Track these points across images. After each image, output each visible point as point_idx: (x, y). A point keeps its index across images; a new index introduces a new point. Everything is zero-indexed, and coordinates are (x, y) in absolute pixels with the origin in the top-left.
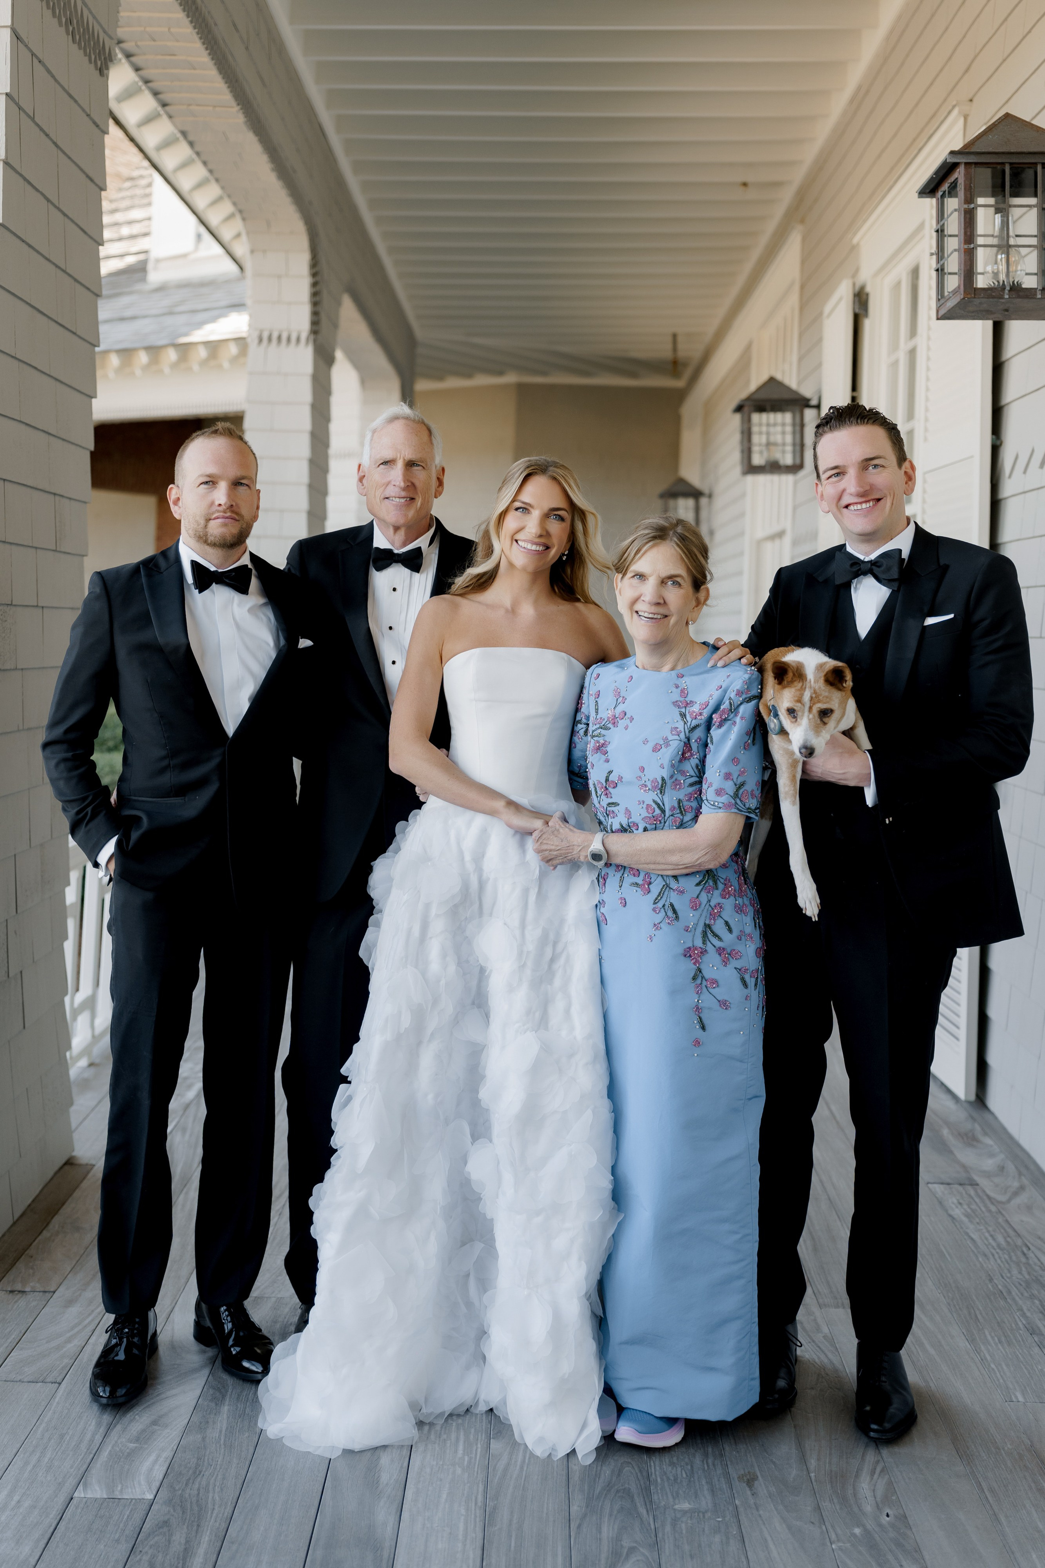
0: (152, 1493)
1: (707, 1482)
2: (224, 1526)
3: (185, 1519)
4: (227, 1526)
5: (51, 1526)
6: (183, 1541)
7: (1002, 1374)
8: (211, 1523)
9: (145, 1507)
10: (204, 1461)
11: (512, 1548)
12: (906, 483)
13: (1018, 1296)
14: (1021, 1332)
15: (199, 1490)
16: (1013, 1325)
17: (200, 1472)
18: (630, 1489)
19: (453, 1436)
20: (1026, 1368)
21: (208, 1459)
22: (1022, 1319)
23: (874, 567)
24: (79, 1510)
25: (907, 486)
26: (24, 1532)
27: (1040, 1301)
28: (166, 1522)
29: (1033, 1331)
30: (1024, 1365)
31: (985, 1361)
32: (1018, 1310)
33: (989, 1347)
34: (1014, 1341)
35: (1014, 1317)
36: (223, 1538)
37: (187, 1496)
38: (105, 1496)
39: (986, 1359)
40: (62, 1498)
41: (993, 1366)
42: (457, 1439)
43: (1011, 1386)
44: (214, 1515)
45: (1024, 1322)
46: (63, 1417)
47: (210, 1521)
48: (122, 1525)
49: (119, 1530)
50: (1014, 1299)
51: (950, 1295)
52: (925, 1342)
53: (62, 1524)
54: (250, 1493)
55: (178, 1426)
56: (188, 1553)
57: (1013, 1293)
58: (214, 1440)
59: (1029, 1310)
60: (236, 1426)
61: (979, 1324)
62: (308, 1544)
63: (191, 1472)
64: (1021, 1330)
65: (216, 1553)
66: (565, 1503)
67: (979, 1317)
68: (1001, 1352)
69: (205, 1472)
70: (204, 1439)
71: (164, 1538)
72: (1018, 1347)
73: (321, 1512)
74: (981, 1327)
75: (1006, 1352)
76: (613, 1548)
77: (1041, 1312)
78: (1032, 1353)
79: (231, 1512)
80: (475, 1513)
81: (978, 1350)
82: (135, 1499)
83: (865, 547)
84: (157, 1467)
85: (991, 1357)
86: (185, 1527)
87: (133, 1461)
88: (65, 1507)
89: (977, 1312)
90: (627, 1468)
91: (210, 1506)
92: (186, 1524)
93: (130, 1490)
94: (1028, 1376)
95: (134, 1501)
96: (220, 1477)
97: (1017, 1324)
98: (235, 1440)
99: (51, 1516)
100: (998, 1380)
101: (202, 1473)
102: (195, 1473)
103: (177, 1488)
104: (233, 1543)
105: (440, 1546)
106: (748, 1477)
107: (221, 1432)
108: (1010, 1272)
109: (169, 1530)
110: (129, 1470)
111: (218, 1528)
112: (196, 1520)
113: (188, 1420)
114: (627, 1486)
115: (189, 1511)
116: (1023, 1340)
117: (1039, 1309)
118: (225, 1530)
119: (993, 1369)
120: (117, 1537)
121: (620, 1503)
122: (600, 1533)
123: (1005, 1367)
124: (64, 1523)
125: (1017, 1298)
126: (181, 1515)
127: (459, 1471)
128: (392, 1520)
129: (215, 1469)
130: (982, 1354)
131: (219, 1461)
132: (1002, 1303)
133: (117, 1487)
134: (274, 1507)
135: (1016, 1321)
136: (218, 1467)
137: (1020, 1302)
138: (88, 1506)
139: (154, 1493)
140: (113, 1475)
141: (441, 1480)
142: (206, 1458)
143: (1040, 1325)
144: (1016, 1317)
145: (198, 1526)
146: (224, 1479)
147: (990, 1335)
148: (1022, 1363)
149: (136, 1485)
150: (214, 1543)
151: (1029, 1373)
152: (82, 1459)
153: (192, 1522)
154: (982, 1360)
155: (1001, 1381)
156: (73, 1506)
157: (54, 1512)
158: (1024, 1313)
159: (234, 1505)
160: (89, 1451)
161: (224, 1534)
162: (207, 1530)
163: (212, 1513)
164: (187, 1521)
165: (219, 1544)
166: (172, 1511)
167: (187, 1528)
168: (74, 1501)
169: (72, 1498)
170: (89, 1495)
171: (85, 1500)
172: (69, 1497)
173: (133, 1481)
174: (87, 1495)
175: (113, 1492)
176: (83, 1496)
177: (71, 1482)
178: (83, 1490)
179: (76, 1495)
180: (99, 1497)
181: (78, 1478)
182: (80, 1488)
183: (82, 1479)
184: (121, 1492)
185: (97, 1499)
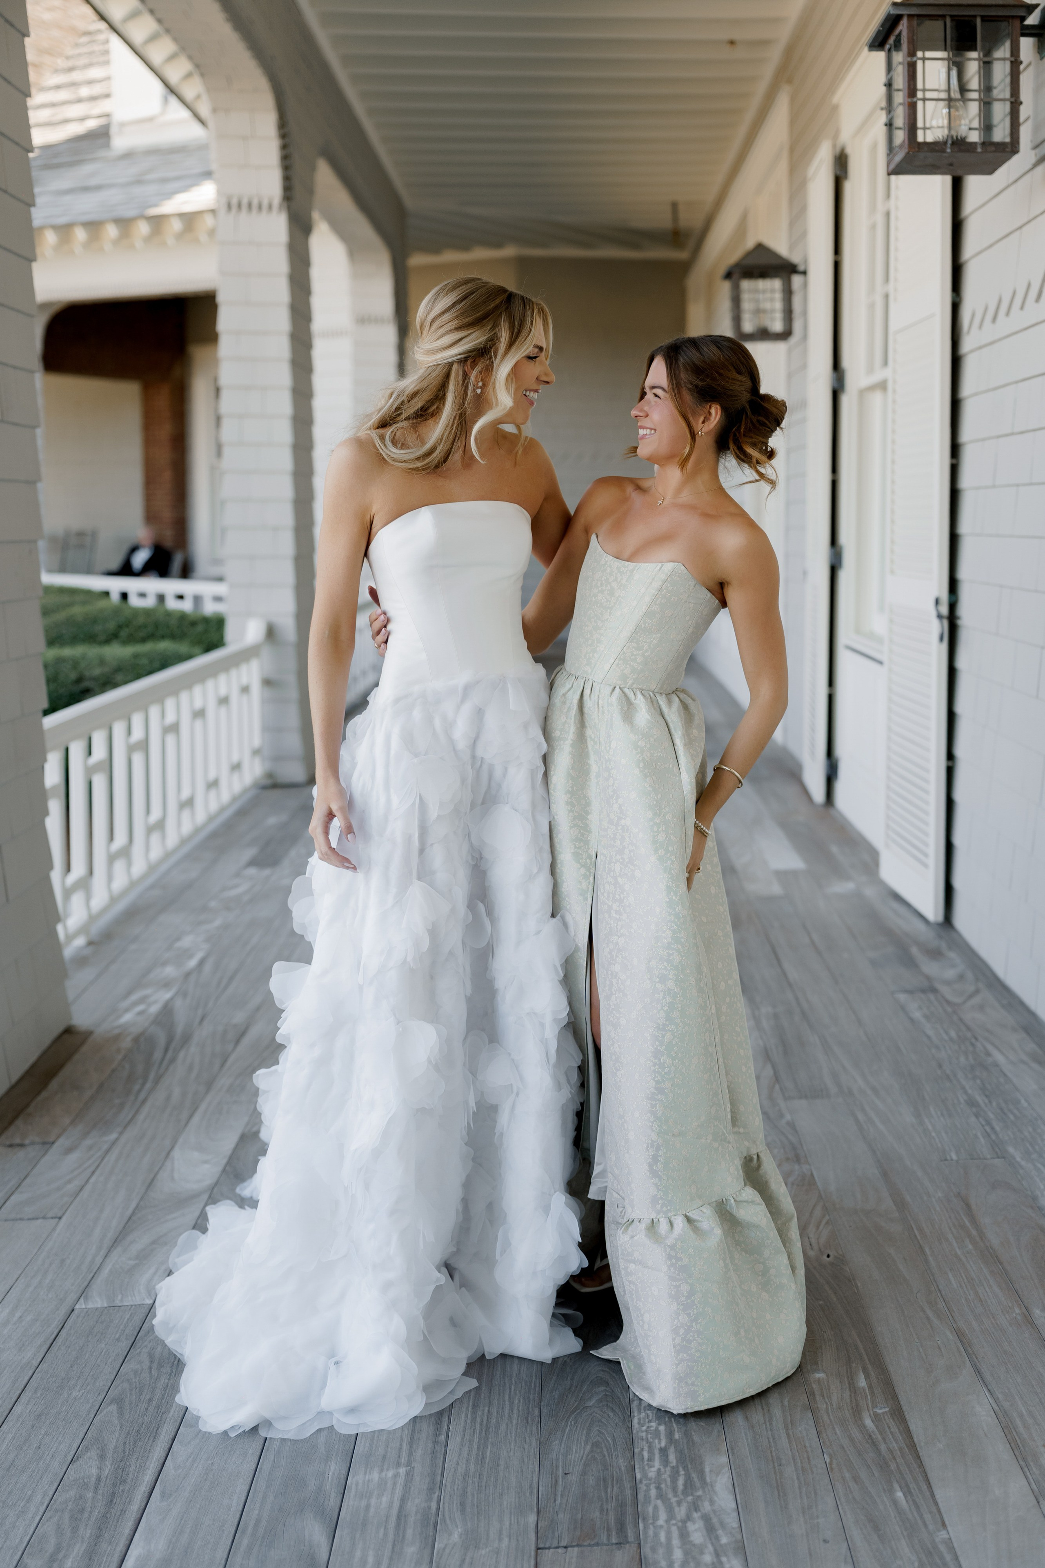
5: (53, 1333)
9: (145, 1311)
24: (81, 1319)
26: (26, 1341)
38: (106, 1305)
40: (62, 1312)
48: (121, 1328)
49: (120, 1333)
82: (135, 1305)
84: (156, 1277)
87: (133, 1275)
88: (67, 1317)
93: (130, 1298)
99: (53, 1326)
110: (128, 1283)
120: (117, 1336)
124: (65, 1330)
133: (117, 1296)
138: (89, 1314)
140: (114, 1288)
149: (135, 1294)
152: (82, 1278)
156: (75, 1315)
157: (55, 1323)
160: (89, 1271)
168: (76, 1312)
169: (73, 1310)
170: (90, 1305)
171: (85, 1310)
172: (71, 1309)
173: (133, 1291)
174: (88, 1307)
175: (114, 1301)
176: (84, 1306)
177: (73, 1296)
178: (84, 1302)
179: (77, 1307)
180: (99, 1306)
181: (80, 1292)
182: (82, 1300)
183: (83, 1293)
184: (122, 1301)
185: (97, 1309)
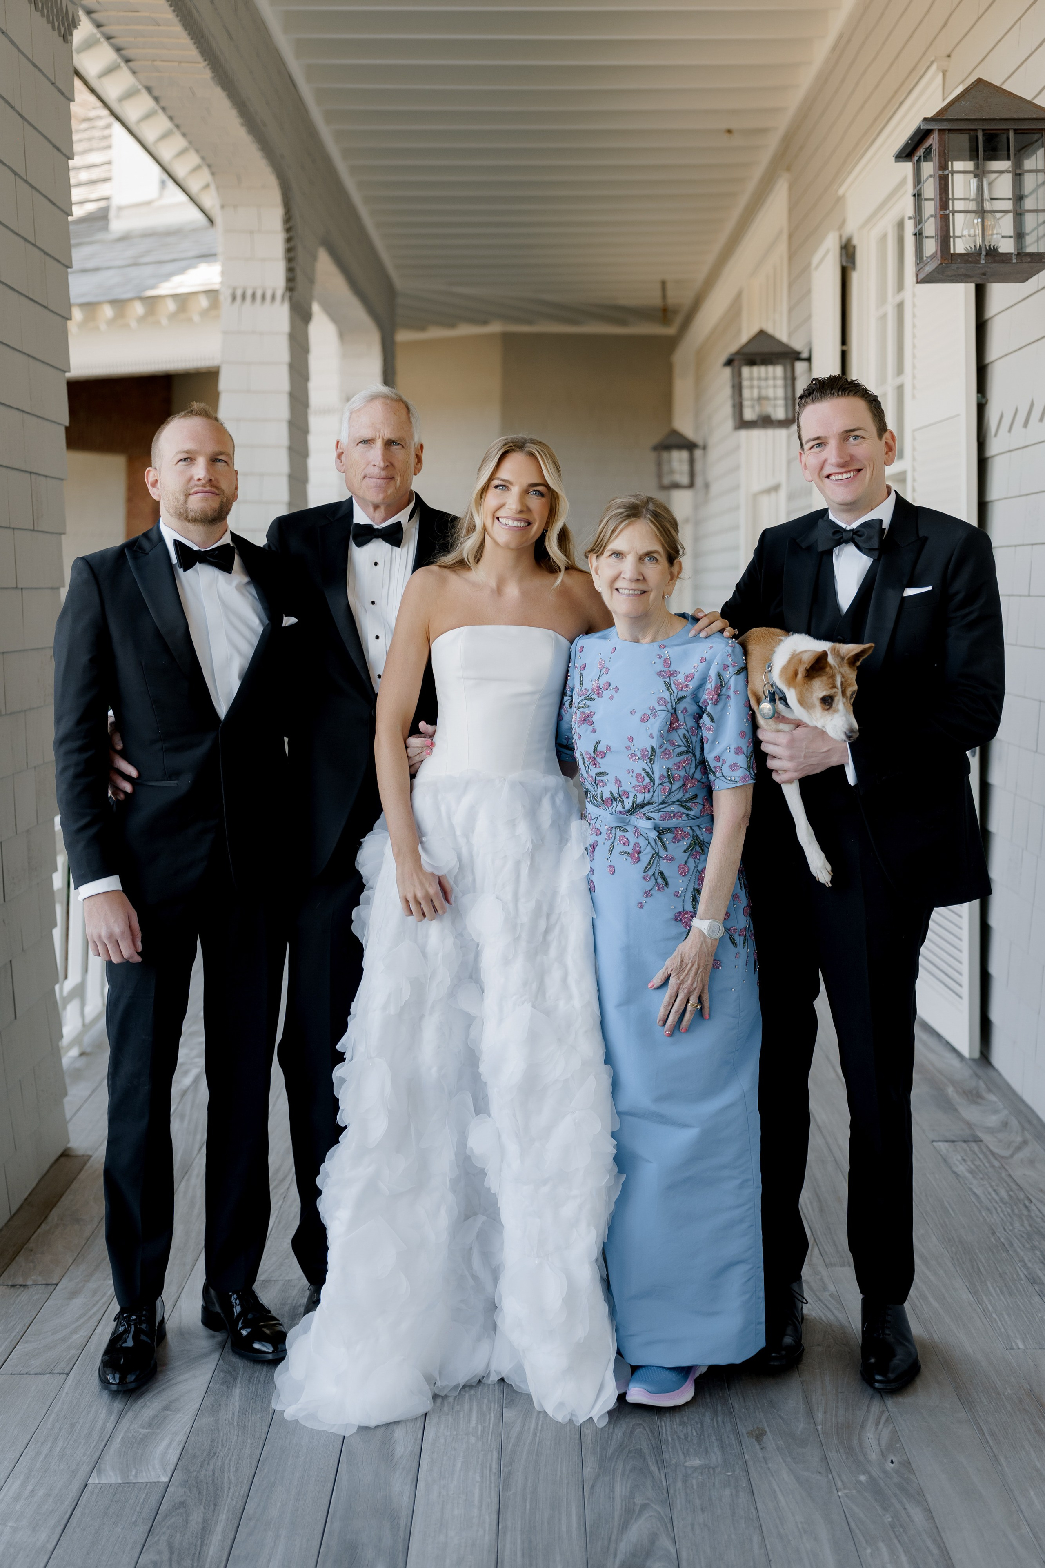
0: (167, 1476)
1: (717, 1439)
2: (241, 1504)
3: (202, 1499)
4: (243, 1504)
5: (67, 1512)
6: (200, 1520)
7: (1003, 1323)
8: (227, 1502)
9: (161, 1490)
10: (218, 1442)
11: (527, 1511)
12: (886, 454)
13: (1019, 1247)
14: (1022, 1282)
15: (214, 1470)
16: (1015, 1276)
17: (215, 1454)
18: (641, 1449)
19: (466, 1407)
20: (1026, 1317)
21: (222, 1441)
22: (1023, 1270)
23: (855, 536)
24: (94, 1496)
25: (887, 456)
26: (40, 1520)
27: (1041, 1251)
28: (183, 1503)
29: (1033, 1280)
30: (1025, 1314)
31: (986, 1311)
32: (1020, 1261)
33: (991, 1298)
34: (1015, 1291)
35: (1016, 1268)
36: (240, 1515)
37: (202, 1477)
38: (120, 1481)
39: (988, 1309)
40: (76, 1486)
41: (994, 1316)
42: (471, 1410)
43: (1011, 1334)
44: (231, 1494)
45: (1025, 1272)
46: (72, 1407)
47: (227, 1500)
48: (138, 1508)
49: (136, 1513)
50: (1015, 1251)
51: (954, 1249)
52: (929, 1296)
53: (78, 1510)
54: (266, 1471)
55: (190, 1410)
56: (206, 1531)
57: (1015, 1245)
58: (227, 1422)
59: (1030, 1261)
60: (248, 1408)
61: (981, 1276)
62: (325, 1517)
63: (205, 1453)
64: (1022, 1280)
65: (234, 1529)
66: (578, 1466)
67: (982, 1269)
68: (1003, 1302)
69: (219, 1453)
70: (217, 1421)
71: (181, 1519)
72: (1019, 1297)
73: (337, 1486)
74: (983, 1279)
75: (1007, 1302)
76: (626, 1505)
77: (1042, 1263)
78: (1032, 1301)
79: (247, 1490)
80: (490, 1479)
81: (981, 1302)
82: (150, 1483)
83: (846, 516)
84: (171, 1451)
85: (993, 1307)
86: (202, 1507)
87: (146, 1446)
88: (80, 1494)
89: (980, 1265)
90: (639, 1430)
91: (226, 1485)
92: (203, 1504)
93: (144, 1474)
94: (1029, 1324)
95: (149, 1484)
96: (235, 1457)
97: (1018, 1275)
98: (248, 1421)
99: (67, 1503)
100: (1000, 1329)
101: (217, 1455)
102: (209, 1454)
103: (192, 1470)
104: (250, 1519)
105: (456, 1512)
106: (757, 1432)
107: (233, 1414)
108: (1012, 1224)
109: (186, 1511)
110: (142, 1455)
111: (235, 1506)
112: (213, 1499)
113: (199, 1404)
114: (639, 1446)
115: (205, 1491)
116: (1024, 1290)
117: (1039, 1259)
118: (242, 1508)
119: (995, 1319)
120: (133, 1520)
121: (632, 1463)
122: (613, 1492)
123: (1006, 1317)
124: (79, 1509)
125: (1019, 1250)
126: (197, 1496)
127: (473, 1440)
128: (408, 1490)
129: (229, 1450)
130: (984, 1305)
131: (233, 1442)
132: (1004, 1255)
133: (131, 1471)
134: (290, 1484)
135: (1017, 1272)
136: (233, 1447)
137: (1022, 1253)
138: (103, 1492)
139: (170, 1475)
140: (127, 1460)
141: (455, 1450)
142: (220, 1440)
143: (1041, 1274)
144: (1018, 1268)
145: (215, 1505)
146: (238, 1459)
147: (992, 1286)
148: (1023, 1312)
149: (150, 1469)
150: (231, 1520)
151: (1030, 1321)
152: (94, 1447)
153: (209, 1501)
154: (984, 1310)
155: (1002, 1330)
156: (87, 1492)
157: (69, 1499)
158: (1026, 1264)
159: (250, 1483)
160: (101, 1439)
161: (241, 1511)
162: (224, 1508)
163: (228, 1492)
164: (204, 1501)
165: (236, 1522)
166: (188, 1492)
167: (204, 1508)
168: (89, 1488)
169: (86, 1485)
170: (104, 1481)
171: (99, 1486)
172: (84, 1484)
173: (147, 1465)
174: (101, 1482)
175: (128, 1476)
176: (97, 1482)
177: (85, 1469)
178: (97, 1475)
179: (90, 1481)
180: (113, 1482)
181: (92, 1464)
182: (95, 1474)
183: (96, 1465)
184: (136, 1476)
185: (111, 1485)
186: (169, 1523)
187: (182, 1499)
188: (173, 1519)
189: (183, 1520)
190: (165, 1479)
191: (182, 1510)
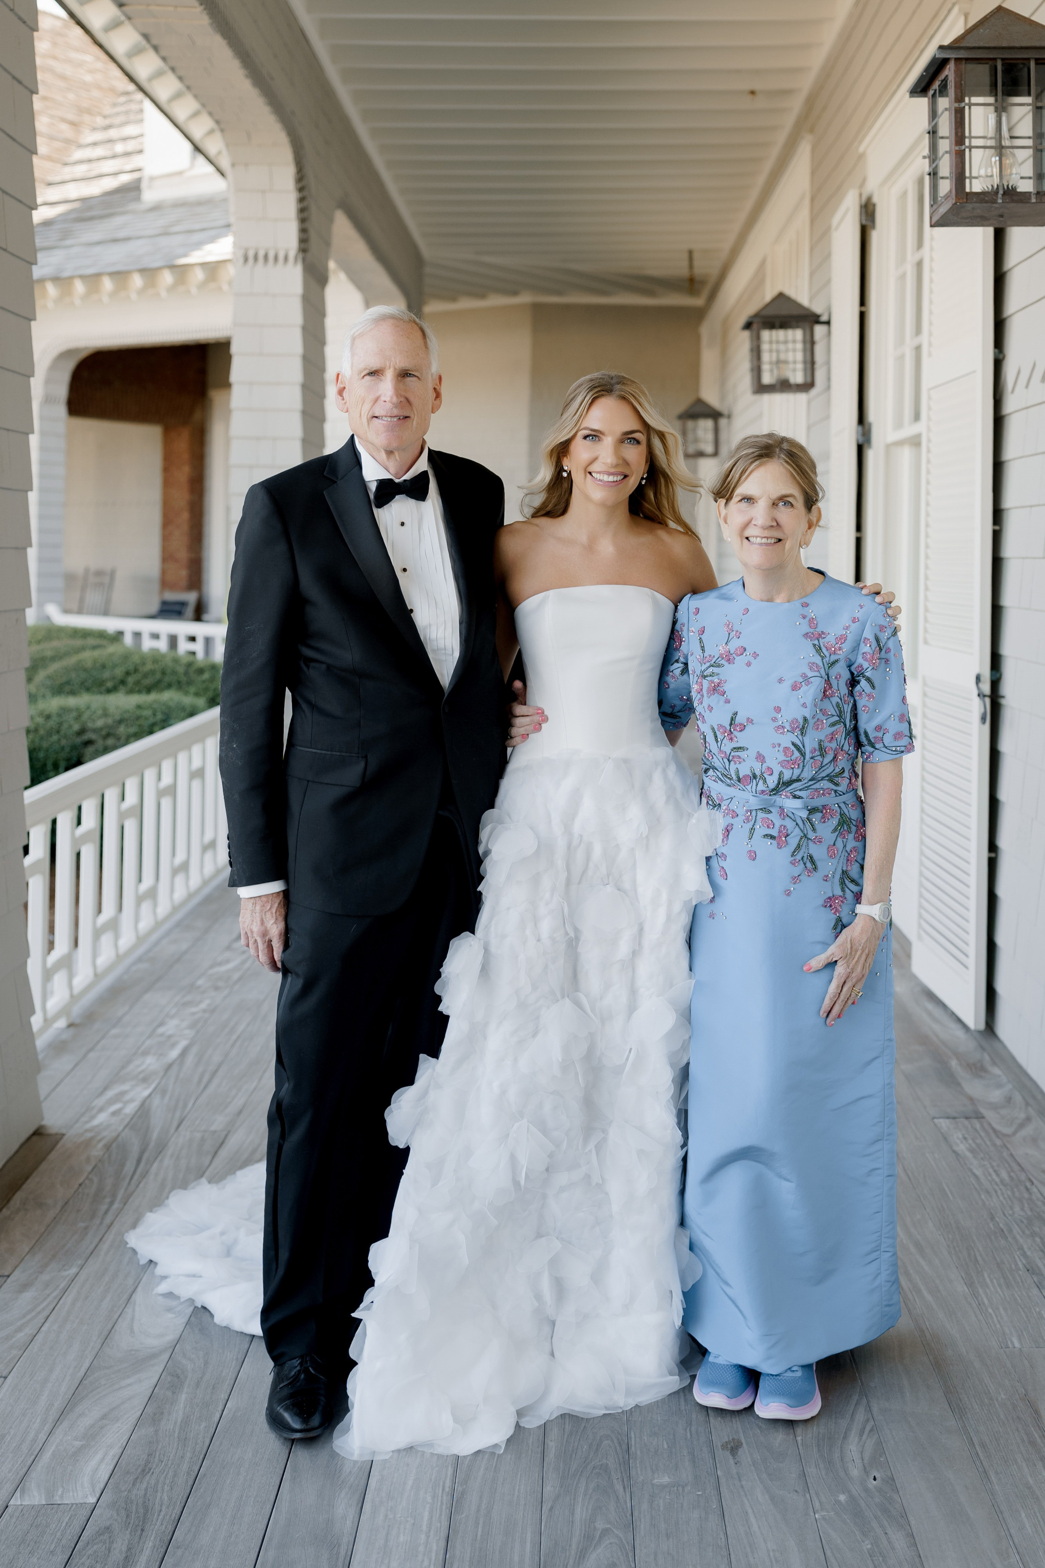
0: (96, 1494)
2: (169, 1526)
3: (129, 1524)
4: (174, 1527)
6: (125, 1547)
8: (156, 1528)
9: (86, 1512)
15: (146, 1490)
17: (150, 1470)
24: (14, 1519)
28: (108, 1528)
36: (167, 1544)
37: (133, 1497)
38: (43, 1502)
44: (161, 1517)
47: (155, 1525)
48: (59, 1533)
49: (55, 1542)
54: (202, 1490)
63: (140, 1469)
69: (155, 1469)
71: (104, 1546)
79: (179, 1513)
82: (76, 1503)
84: (103, 1466)
86: (128, 1532)
87: (78, 1461)
91: (157, 1507)
92: (130, 1529)
93: (70, 1495)
95: (74, 1506)
96: (170, 1474)
101: (152, 1471)
102: (144, 1470)
103: (122, 1489)
109: (110, 1538)
110: (72, 1471)
111: (164, 1533)
112: (141, 1523)
115: (132, 1512)
118: (172, 1532)
120: (56, 1548)
126: (124, 1519)
128: (352, 1513)
129: (166, 1465)
131: (171, 1456)
133: (55, 1493)
134: (225, 1508)
136: (170, 1463)
138: (23, 1514)
139: (98, 1496)
145: (143, 1530)
149: (75, 1491)
150: (158, 1548)
153: (137, 1526)
156: (9, 1515)
159: (183, 1504)
161: (169, 1538)
162: (152, 1534)
163: (159, 1515)
164: (131, 1525)
165: (164, 1550)
166: (115, 1515)
167: (131, 1532)
168: (9, 1511)
169: (6, 1509)
170: (26, 1502)
171: (21, 1508)
172: (4, 1507)
173: (75, 1486)
174: (23, 1503)
175: (53, 1497)
176: (19, 1503)
177: (7, 1490)
178: (20, 1498)
179: (11, 1504)
180: (37, 1503)
181: (15, 1484)
182: (17, 1495)
183: (19, 1486)
184: (62, 1497)
185: (34, 1506)
186: (90, 1552)
187: (108, 1524)
188: (95, 1547)
189: (106, 1547)
190: (94, 1500)
191: (106, 1536)
